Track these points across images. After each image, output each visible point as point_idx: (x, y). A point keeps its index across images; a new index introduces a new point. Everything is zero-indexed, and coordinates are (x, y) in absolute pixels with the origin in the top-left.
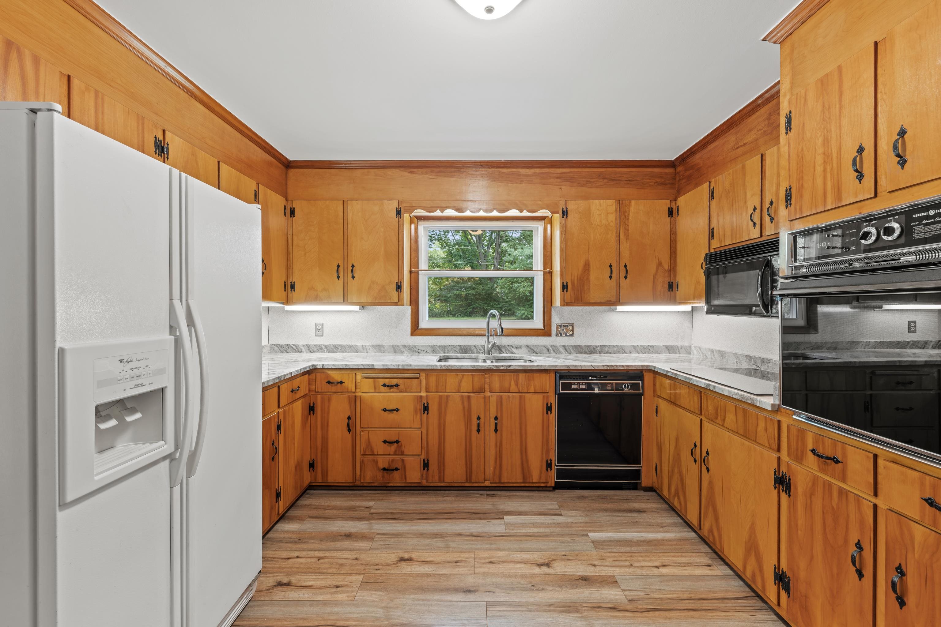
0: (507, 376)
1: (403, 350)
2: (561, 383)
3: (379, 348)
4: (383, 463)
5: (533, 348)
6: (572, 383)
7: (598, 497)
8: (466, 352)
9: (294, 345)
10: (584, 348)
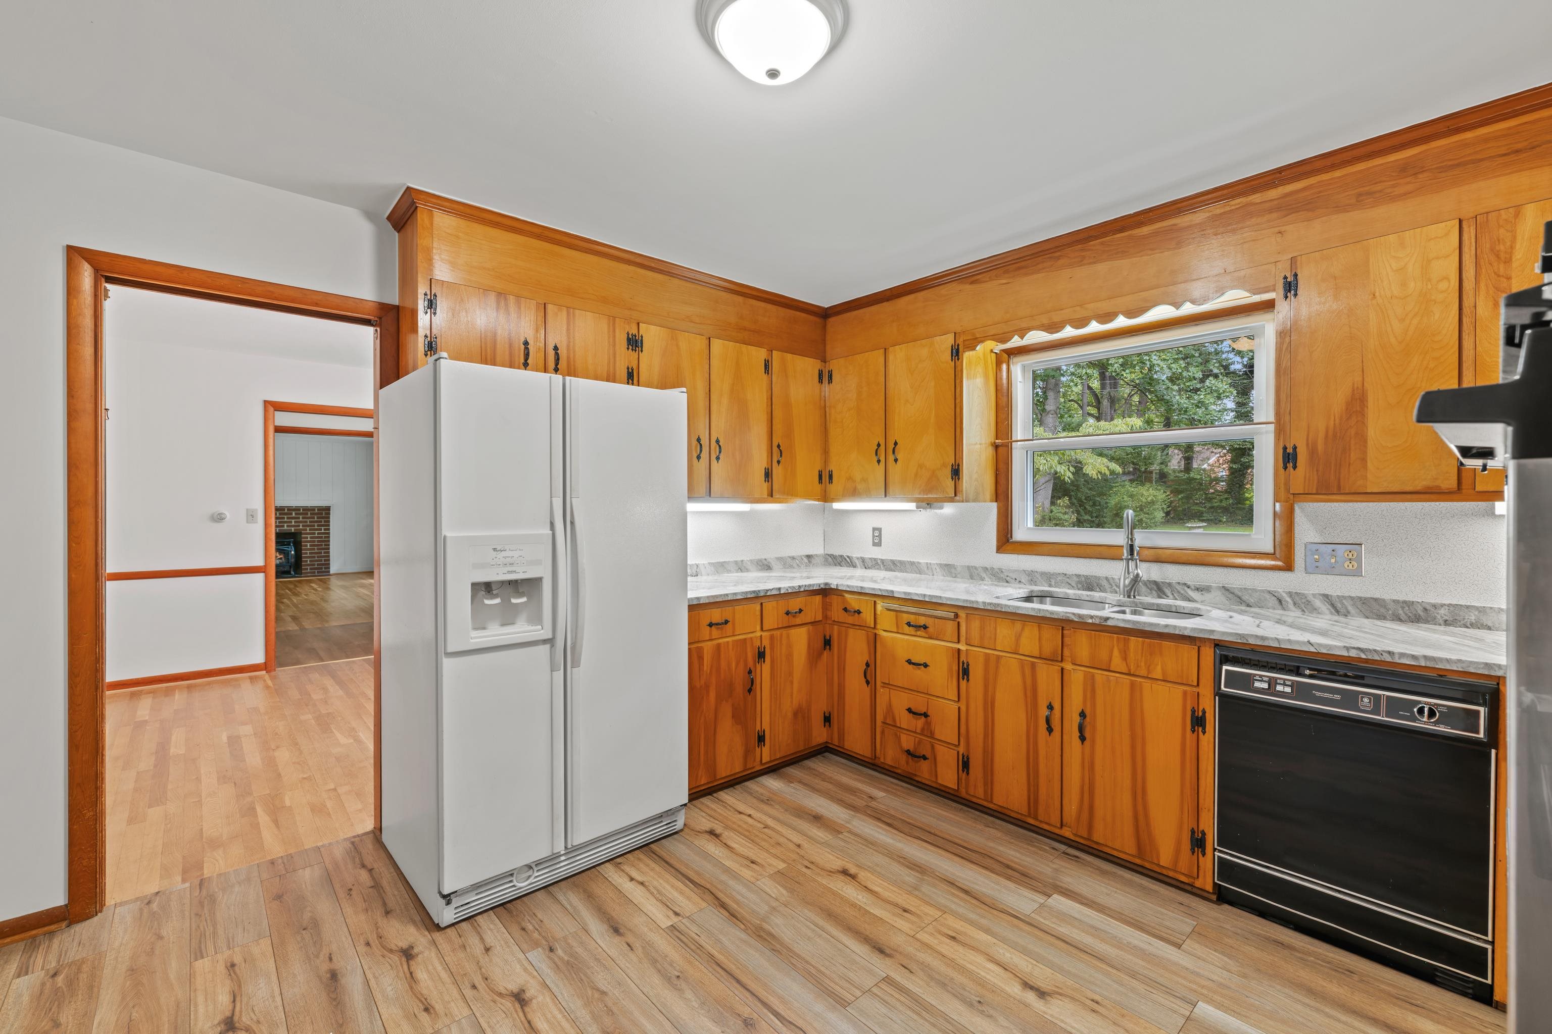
0: (1105, 639)
1: (984, 575)
2: (1226, 670)
3: (949, 569)
4: (907, 742)
5: (1240, 594)
6: (1255, 675)
7: (1329, 963)
8: (1090, 588)
9: (848, 557)
10: (1392, 606)
